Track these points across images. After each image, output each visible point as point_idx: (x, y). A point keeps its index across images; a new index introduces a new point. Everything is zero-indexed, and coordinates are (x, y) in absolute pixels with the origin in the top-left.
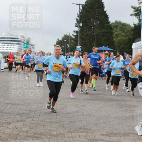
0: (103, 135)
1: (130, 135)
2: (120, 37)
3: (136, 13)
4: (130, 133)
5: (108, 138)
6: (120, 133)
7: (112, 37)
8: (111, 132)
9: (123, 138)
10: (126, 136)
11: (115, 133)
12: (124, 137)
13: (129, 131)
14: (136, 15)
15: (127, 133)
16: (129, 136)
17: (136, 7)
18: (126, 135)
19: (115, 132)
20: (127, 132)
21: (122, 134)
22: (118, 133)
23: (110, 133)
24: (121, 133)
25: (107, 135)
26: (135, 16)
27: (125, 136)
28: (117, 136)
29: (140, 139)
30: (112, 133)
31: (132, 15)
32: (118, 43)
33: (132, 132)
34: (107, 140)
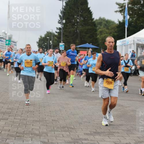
0: (87, 134)
1: (114, 134)
4: (114, 132)
5: (92, 137)
6: (104, 132)
8: (95, 131)
10: (111, 135)
11: (99, 132)
12: (108, 136)
13: (114, 131)
15: (112, 132)
16: (114, 136)
18: (110, 134)
20: (111, 131)
21: (106, 133)
22: (102, 133)
25: (91, 134)
27: (110, 135)
28: (102, 135)
33: (117, 131)
34: (91, 140)
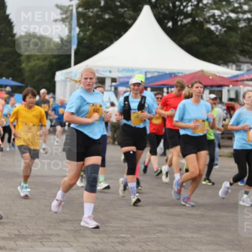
0: (3, 238)
1: (51, 238)
2: (34, 60)
3: (64, 16)
4: (51, 235)
5: (11, 244)
6: (33, 235)
7: (20, 61)
8: (17, 233)
9: (39, 243)
10: (45, 240)
11: (25, 235)
12: (41, 242)
13: (50, 232)
14: (63, 20)
15: (47, 235)
16: (50, 240)
17: (64, 6)
18: (44, 238)
19: (24, 232)
20: (46, 232)
21: (37, 237)
22: (30, 235)
23: (15, 235)
24: (35, 235)
25: (10, 239)
26: (61, 23)
27: (43, 240)
28: (29, 240)
29: (71, 246)
30: (19, 235)
31: (56, 21)
32: (31, 71)
33: (56, 232)
34: (11, 248)
